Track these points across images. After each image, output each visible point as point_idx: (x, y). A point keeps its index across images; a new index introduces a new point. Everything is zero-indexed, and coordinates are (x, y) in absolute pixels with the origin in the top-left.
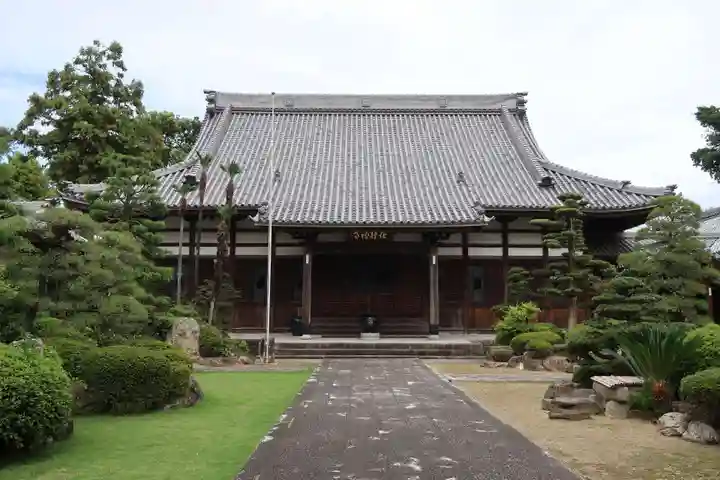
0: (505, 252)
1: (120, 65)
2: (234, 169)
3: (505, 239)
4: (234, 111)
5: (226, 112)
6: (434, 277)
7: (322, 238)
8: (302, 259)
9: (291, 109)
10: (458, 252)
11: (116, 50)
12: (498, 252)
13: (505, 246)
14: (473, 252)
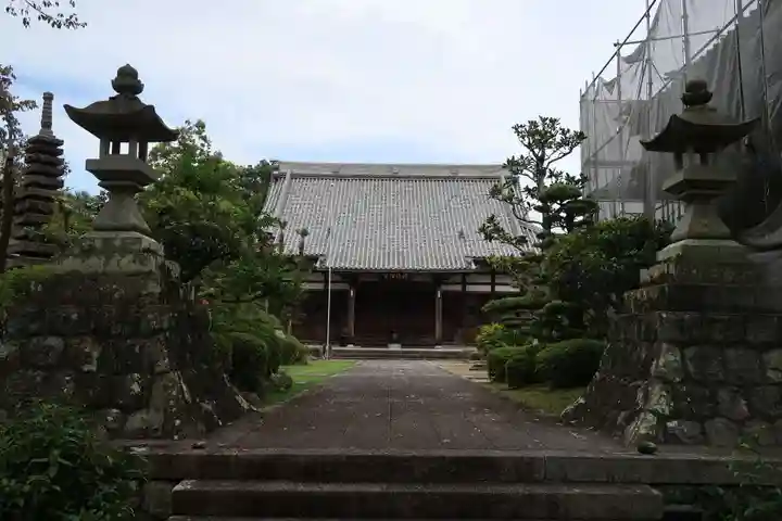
0: (493, 288)
1: (204, 139)
2: (304, 233)
3: (493, 280)
4: (294, 177)
5: (288, 176)
6: (439, 305)
7: (362, 279)
8: (348, 292)
9: (338, 174)
10: (458, 288)
11: (201, 125)
12: (488, 289)
13: (493, 284)
14: (470, 288)
